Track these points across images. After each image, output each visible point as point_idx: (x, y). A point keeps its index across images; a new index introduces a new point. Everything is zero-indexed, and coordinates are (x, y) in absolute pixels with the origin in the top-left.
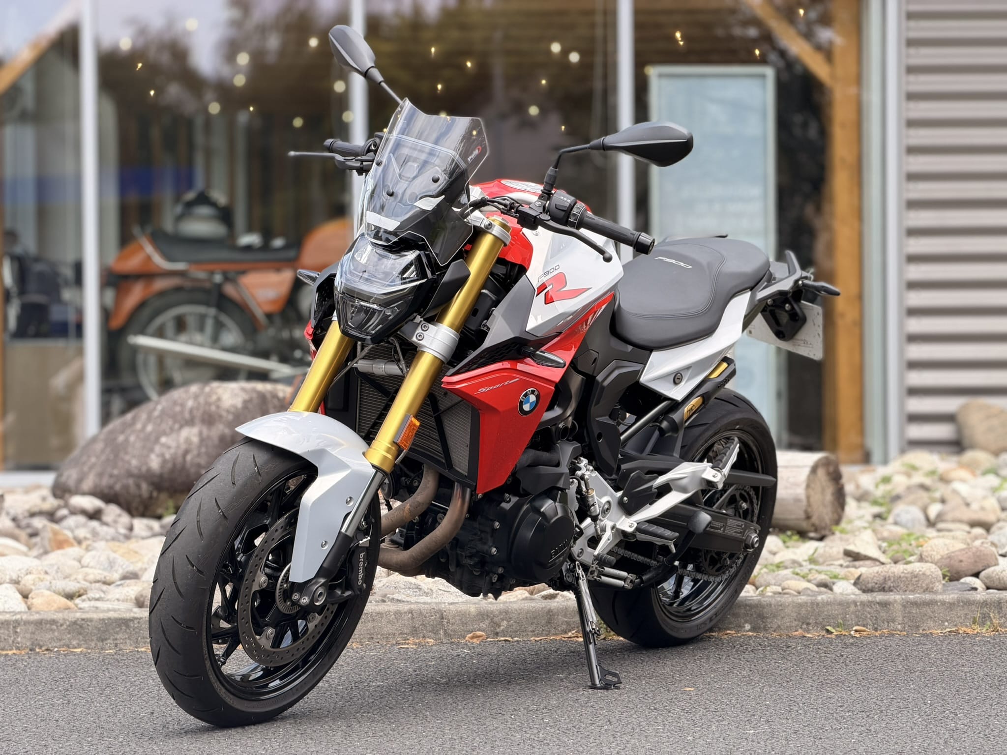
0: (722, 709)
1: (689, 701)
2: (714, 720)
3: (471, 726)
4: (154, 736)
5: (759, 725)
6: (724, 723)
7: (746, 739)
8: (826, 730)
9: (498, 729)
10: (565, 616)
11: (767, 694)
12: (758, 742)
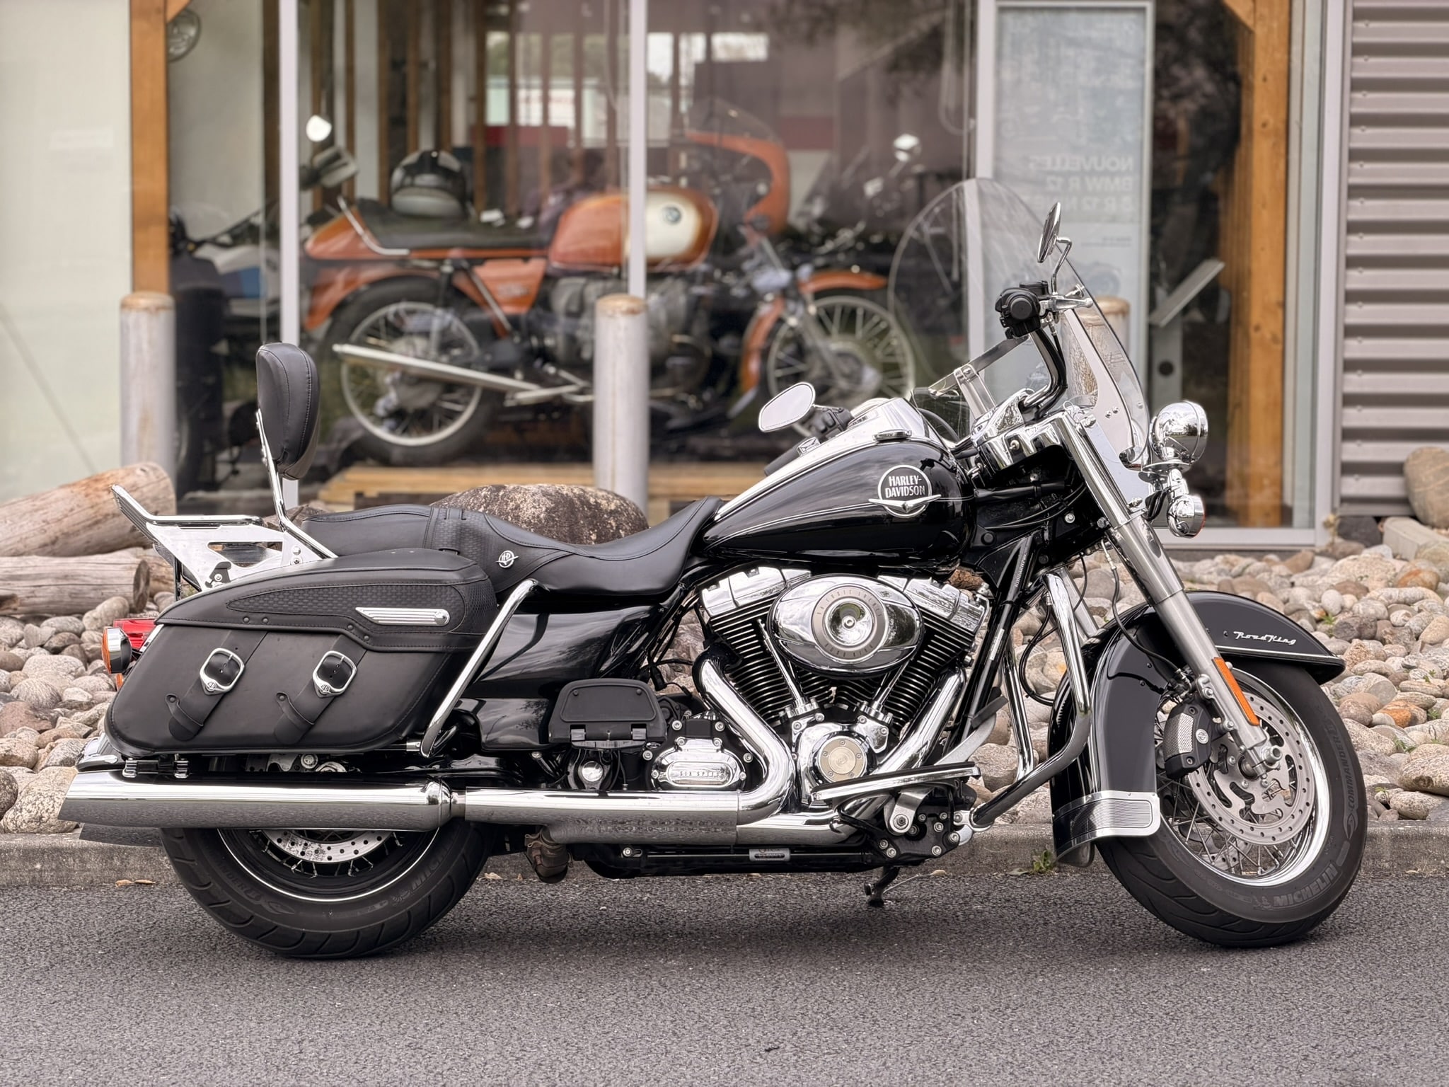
0: (1213, 1014)
1: (1170, 998)
2: (1207, 1034)
3: (935, 1039)
4: (581, 1045)
5: (1261, 1044)
6: (1220, 1039)
7: (1252, 1068)
8: (1340, 1055)
9: (967, 1044)
10: (991, 847)
11: (1256, 986)
12: (1268, 1076)
